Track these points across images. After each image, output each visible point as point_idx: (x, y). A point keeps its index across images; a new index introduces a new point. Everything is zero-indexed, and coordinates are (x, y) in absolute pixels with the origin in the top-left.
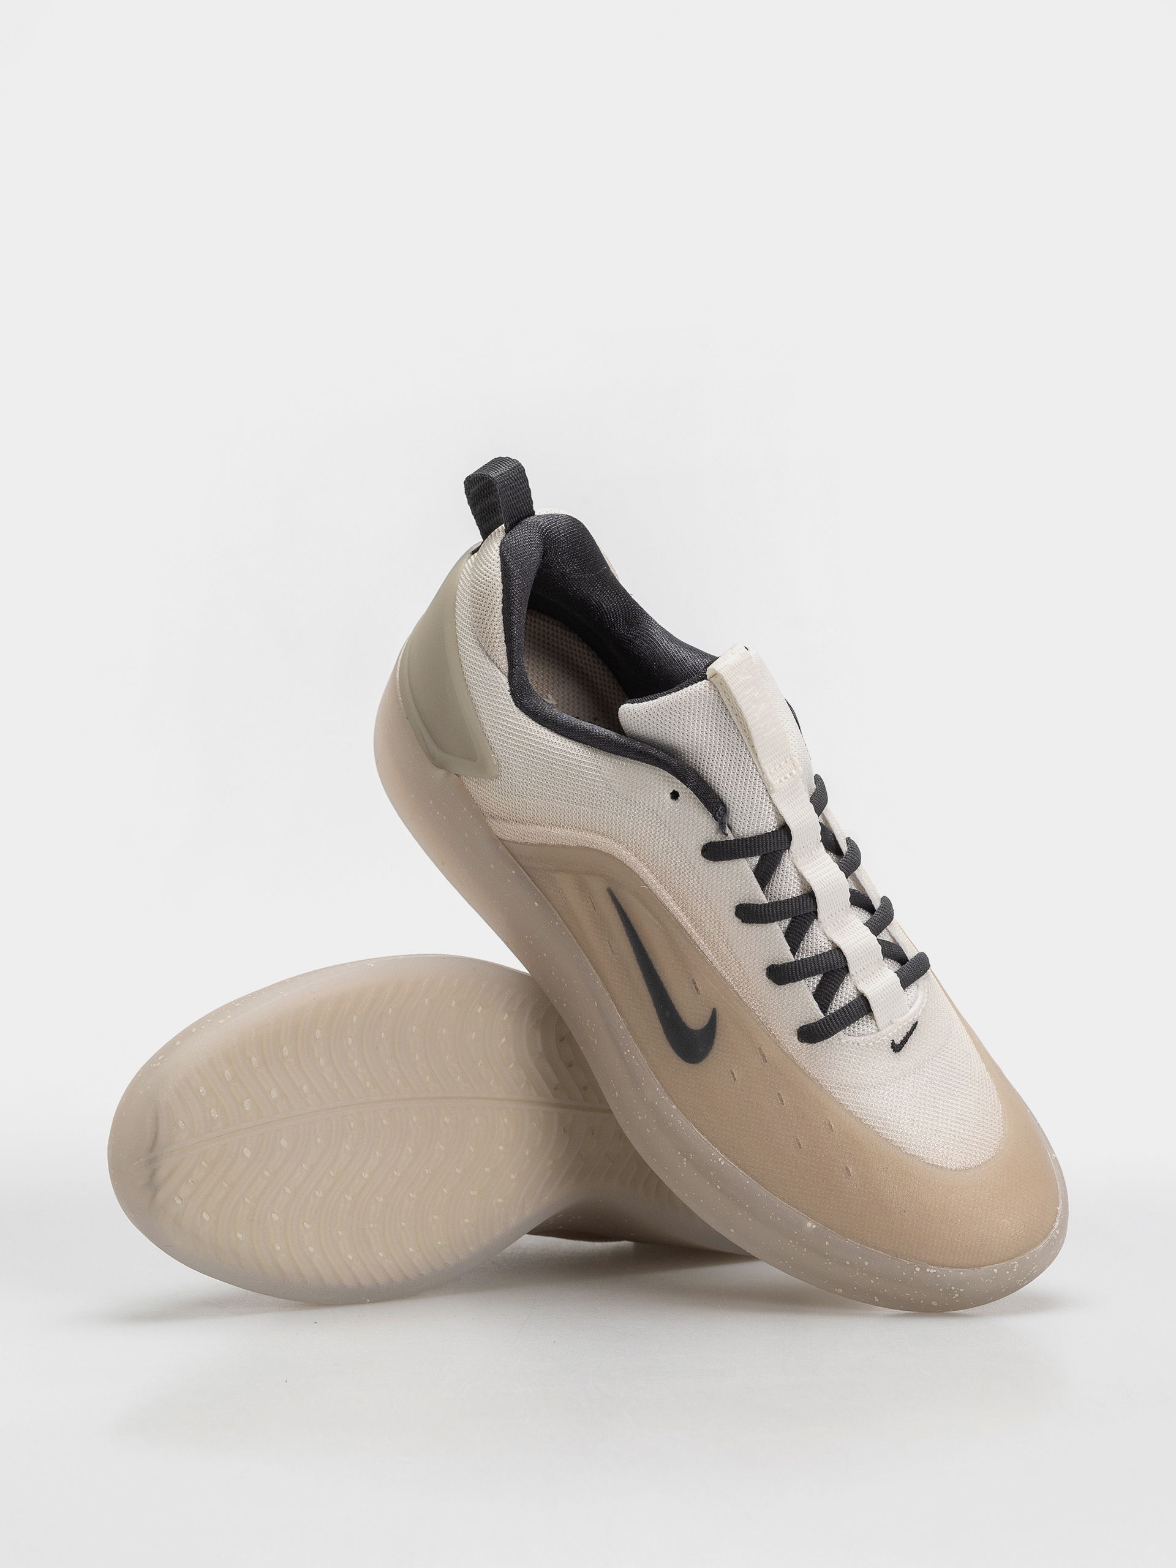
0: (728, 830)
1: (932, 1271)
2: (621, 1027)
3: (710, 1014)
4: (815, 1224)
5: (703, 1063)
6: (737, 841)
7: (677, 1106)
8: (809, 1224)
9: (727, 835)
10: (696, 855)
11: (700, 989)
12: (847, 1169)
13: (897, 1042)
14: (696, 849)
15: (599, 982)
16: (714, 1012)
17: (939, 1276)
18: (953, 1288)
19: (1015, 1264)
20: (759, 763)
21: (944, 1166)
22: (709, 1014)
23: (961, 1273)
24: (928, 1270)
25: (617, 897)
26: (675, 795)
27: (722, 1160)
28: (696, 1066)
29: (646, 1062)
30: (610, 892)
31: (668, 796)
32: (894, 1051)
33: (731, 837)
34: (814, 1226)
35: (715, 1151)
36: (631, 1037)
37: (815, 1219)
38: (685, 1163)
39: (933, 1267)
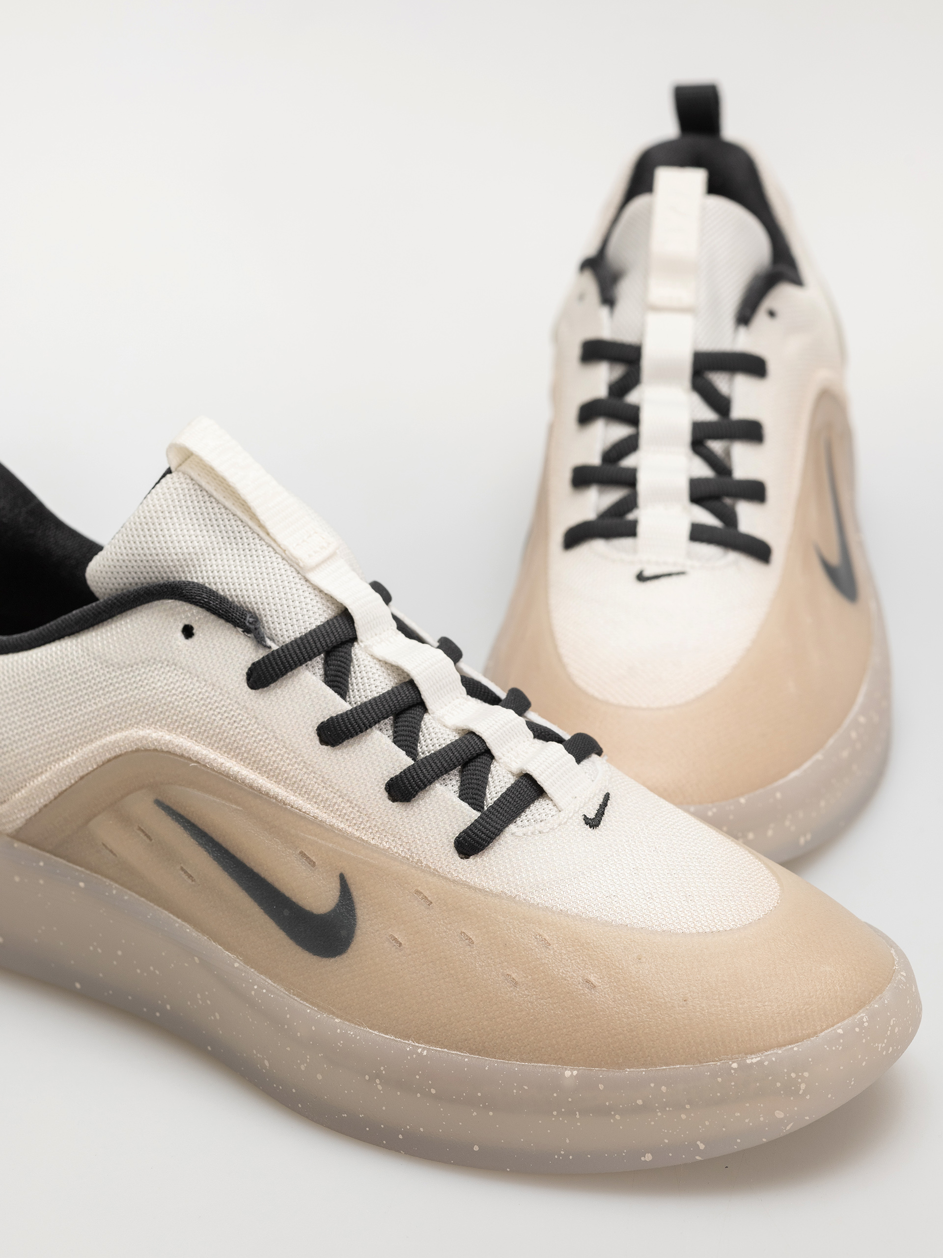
0: (269, 642)
1: (754, 1060)
2: (236, 965)
3: (338, 881)
4: (576, 1069)
5: (354, 946)
6: (285, 648)
7: (341, 1018)
8: (568, 1073)
9: (270, 647)
10: (242, 690)
11: (313, 859)
12: (588, 981)
13: (591, 815)
14: (239, 684)
15: (189, 929)
16: (342, 878)
17: (766, 1063)
18: (793, 1075)
19: (863, 1017)
20: (274, 541)
21: (715, 929)
22: (336, 885)
23: (795, 1049)
24: (749, 1061)
25: (170, 805)
26: (188, 632)
27: (423, 1049)
28: (344, 956)
29: (282, 989)
30: (159, 803)
31: (180, 636)
32: (590, 827)
33: (275, 647)
34: (575, 1073)
35: (409, 1045)
36: (252, 970)
37: (573, 1064)
38: (380, 1087)
39: (753, 1056)
